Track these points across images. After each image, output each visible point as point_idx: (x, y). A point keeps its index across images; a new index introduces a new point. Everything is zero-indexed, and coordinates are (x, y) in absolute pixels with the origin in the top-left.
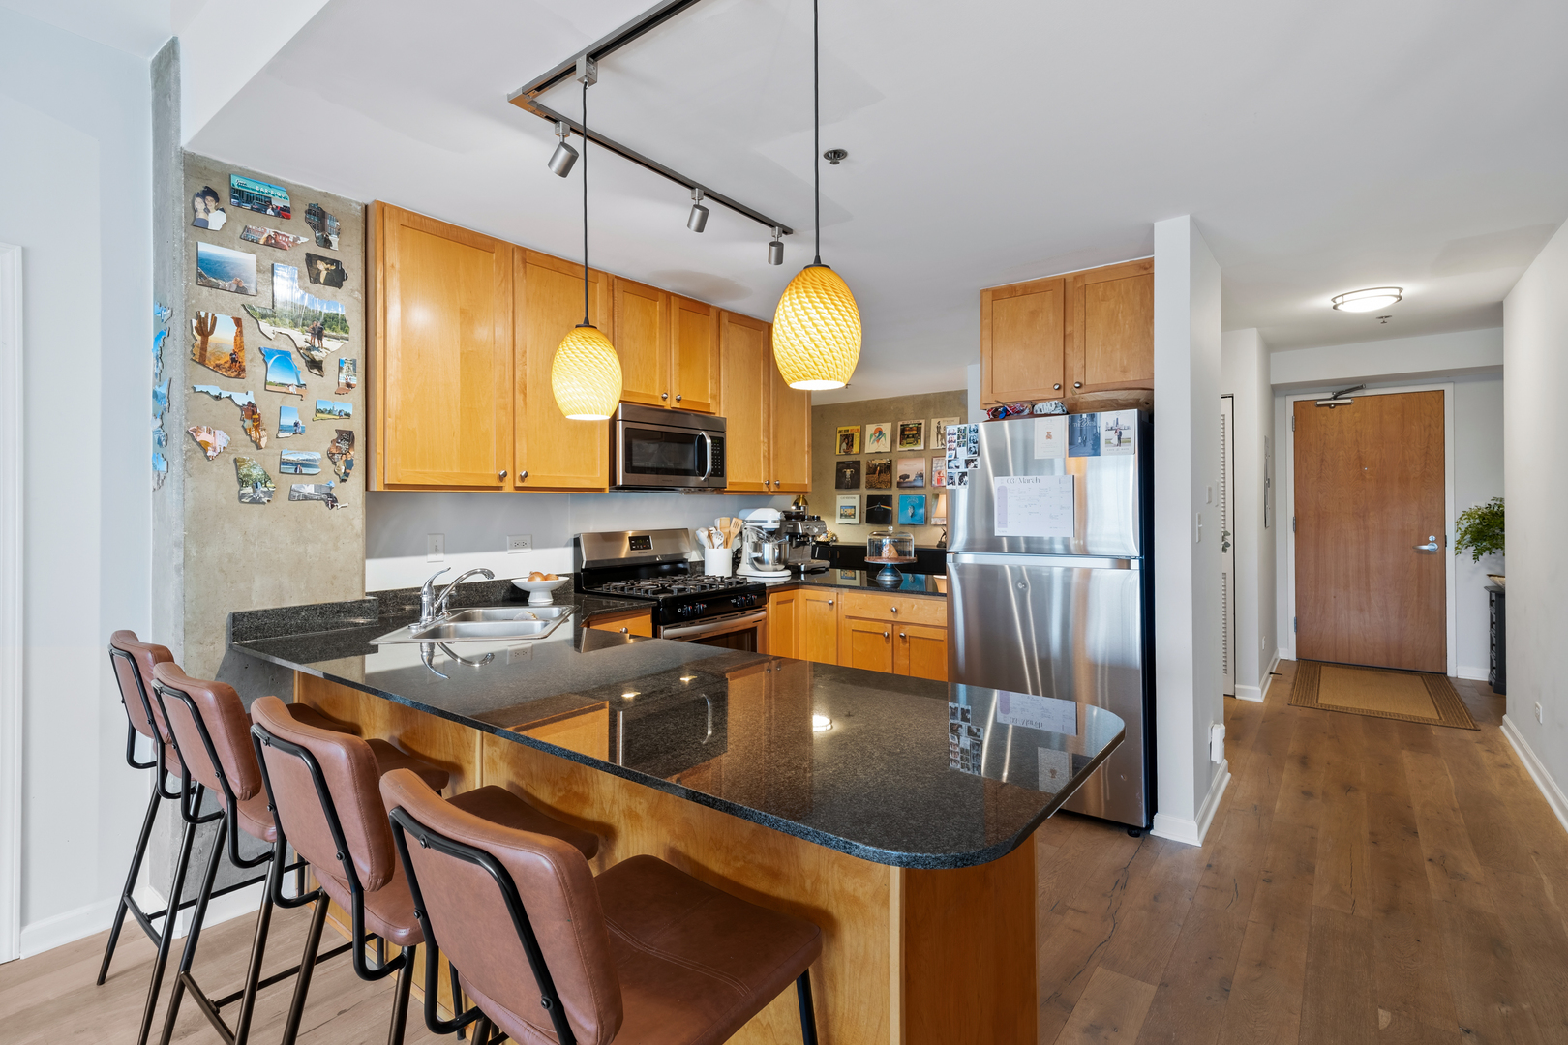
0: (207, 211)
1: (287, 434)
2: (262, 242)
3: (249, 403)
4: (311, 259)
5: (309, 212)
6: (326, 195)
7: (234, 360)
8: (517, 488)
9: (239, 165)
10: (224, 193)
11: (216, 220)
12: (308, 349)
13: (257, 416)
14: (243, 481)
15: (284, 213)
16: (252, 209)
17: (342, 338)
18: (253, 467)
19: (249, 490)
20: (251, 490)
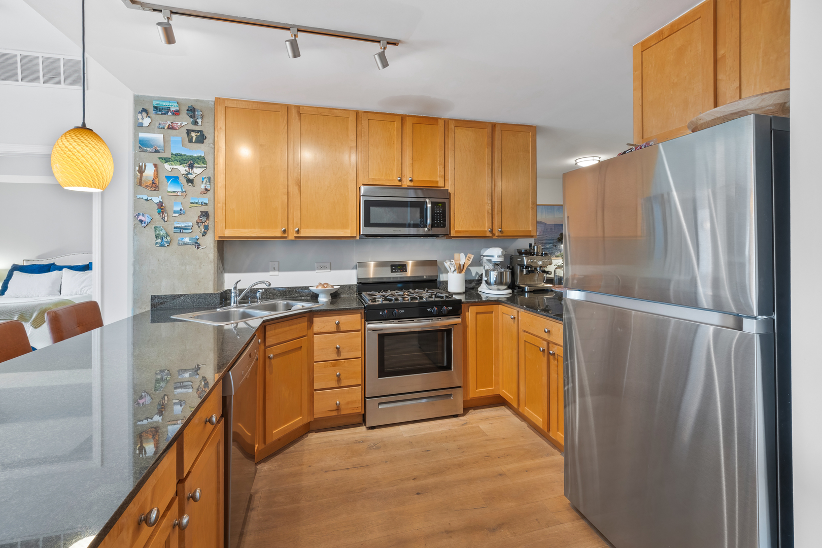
0: (143, 119)
1: (177, 215)
2: (166, 128)
3: (160, 201)
4: (189, 132)
5: (188, 110)
6: (197, 101)
7: (153, 183)
8: (296, 237)
9: (158, 96)
10: (151, 110)
11: (146, 122)
12: (187, 174)
13: (163, 207)
14: (157, 237)
15: (176, 113)
16: (162, 114)
17: (203, 167)
18: (161, 230)
19: (159, 240)
20: (160, 241)
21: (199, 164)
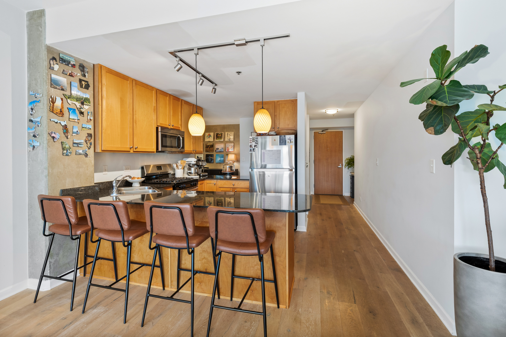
0: (54, 64)
1: (75, 135)
3: (65, 124)
5: (80, 66)
6: (84, 61)
7: (61, 111)
8: (134, 151)
9: (62, 50)
10: (58, 59)
11: (56, 67)
13: (67, 129)
14: (63, 149)
15: (74, 66)
16: (65, 64)
17: (89, 105)
18: (66, 145)
20: (66, 152)
21: (86, 103)
